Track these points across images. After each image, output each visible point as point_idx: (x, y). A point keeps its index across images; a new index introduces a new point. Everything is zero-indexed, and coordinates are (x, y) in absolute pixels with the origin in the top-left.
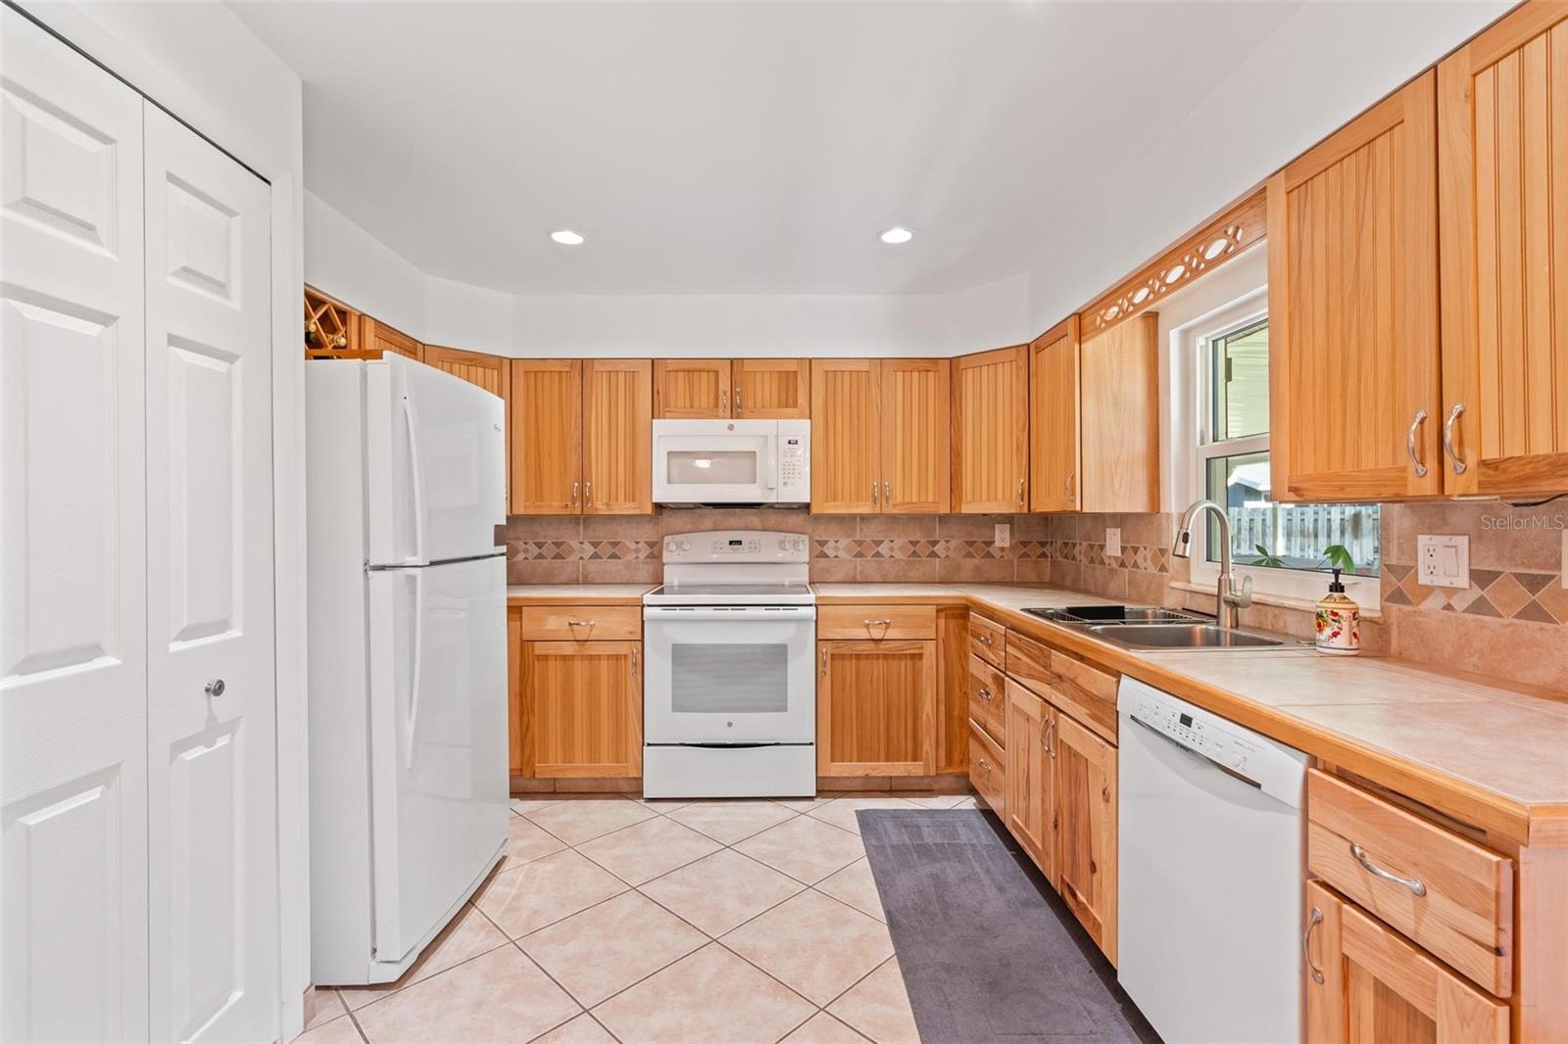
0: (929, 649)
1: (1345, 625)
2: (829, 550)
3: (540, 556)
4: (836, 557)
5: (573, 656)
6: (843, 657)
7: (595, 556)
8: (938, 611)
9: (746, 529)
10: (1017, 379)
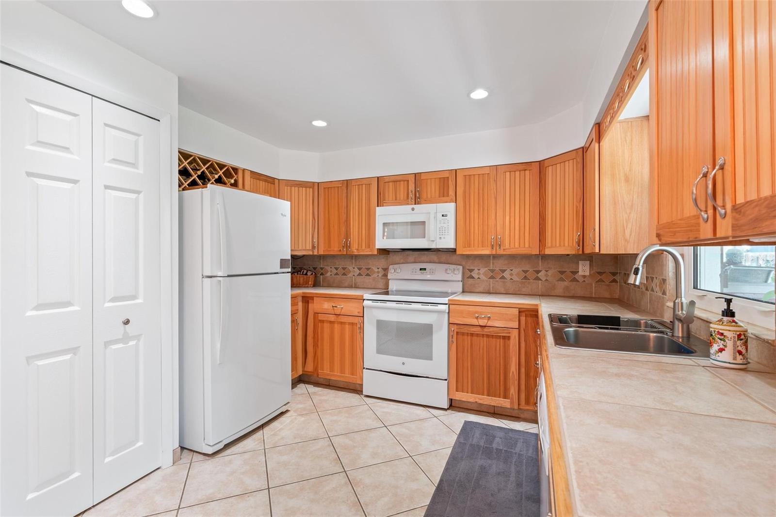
0: (515, 333)
1: (730, 344)
2: (474, 274)
3: (337, 274)
4: (479, 278)
5: (334, 322)
6: (463, 334)
7: (360, 275)
8: (519, 312)
9: (430, 262)
10: (577, 170)
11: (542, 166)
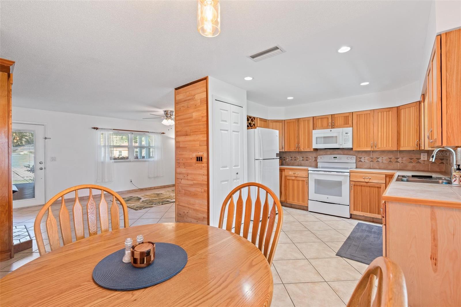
0: (384, 186)
1: (458, 179)
2: (362, 160)
3: (292, 160)
4: (365, 162)
5: (294, 180)
6: (357, 185)
7: (303, 160)
8: (386, 176)
9: (339, 154)
10: (416, 111)
11: (398, 108)
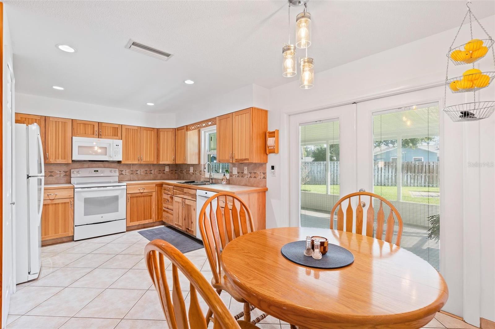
0: (154, 194)
1: (225, 180)
2: (123, 173)
4: (126, 174)
5: (49, 204)
6: (133, 197)
8: (156, 185)
10: (173, 135)
11: (158, 130)
